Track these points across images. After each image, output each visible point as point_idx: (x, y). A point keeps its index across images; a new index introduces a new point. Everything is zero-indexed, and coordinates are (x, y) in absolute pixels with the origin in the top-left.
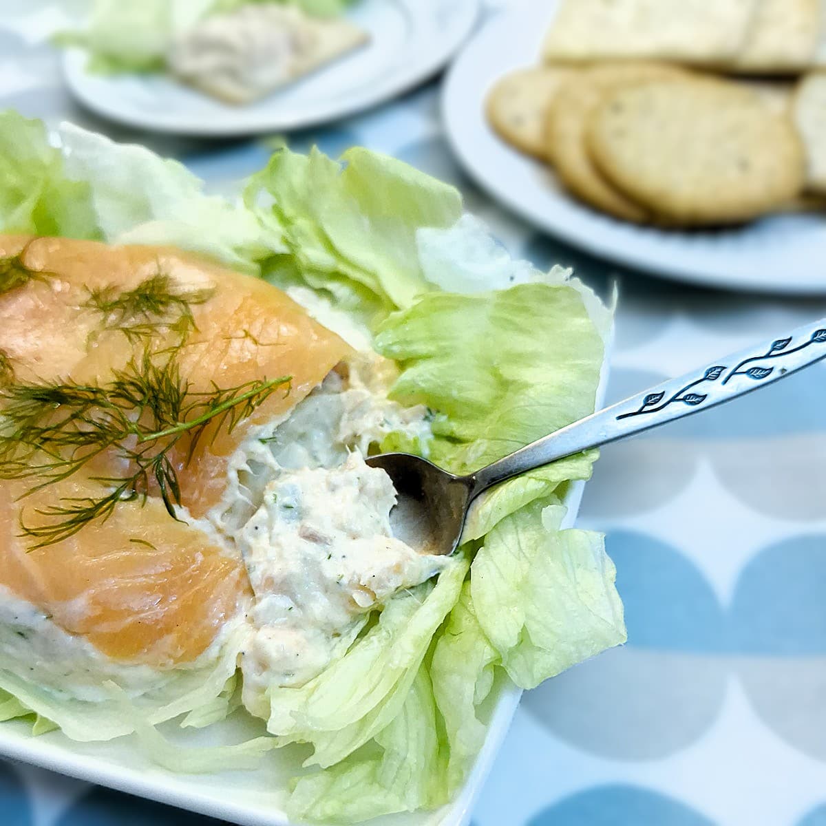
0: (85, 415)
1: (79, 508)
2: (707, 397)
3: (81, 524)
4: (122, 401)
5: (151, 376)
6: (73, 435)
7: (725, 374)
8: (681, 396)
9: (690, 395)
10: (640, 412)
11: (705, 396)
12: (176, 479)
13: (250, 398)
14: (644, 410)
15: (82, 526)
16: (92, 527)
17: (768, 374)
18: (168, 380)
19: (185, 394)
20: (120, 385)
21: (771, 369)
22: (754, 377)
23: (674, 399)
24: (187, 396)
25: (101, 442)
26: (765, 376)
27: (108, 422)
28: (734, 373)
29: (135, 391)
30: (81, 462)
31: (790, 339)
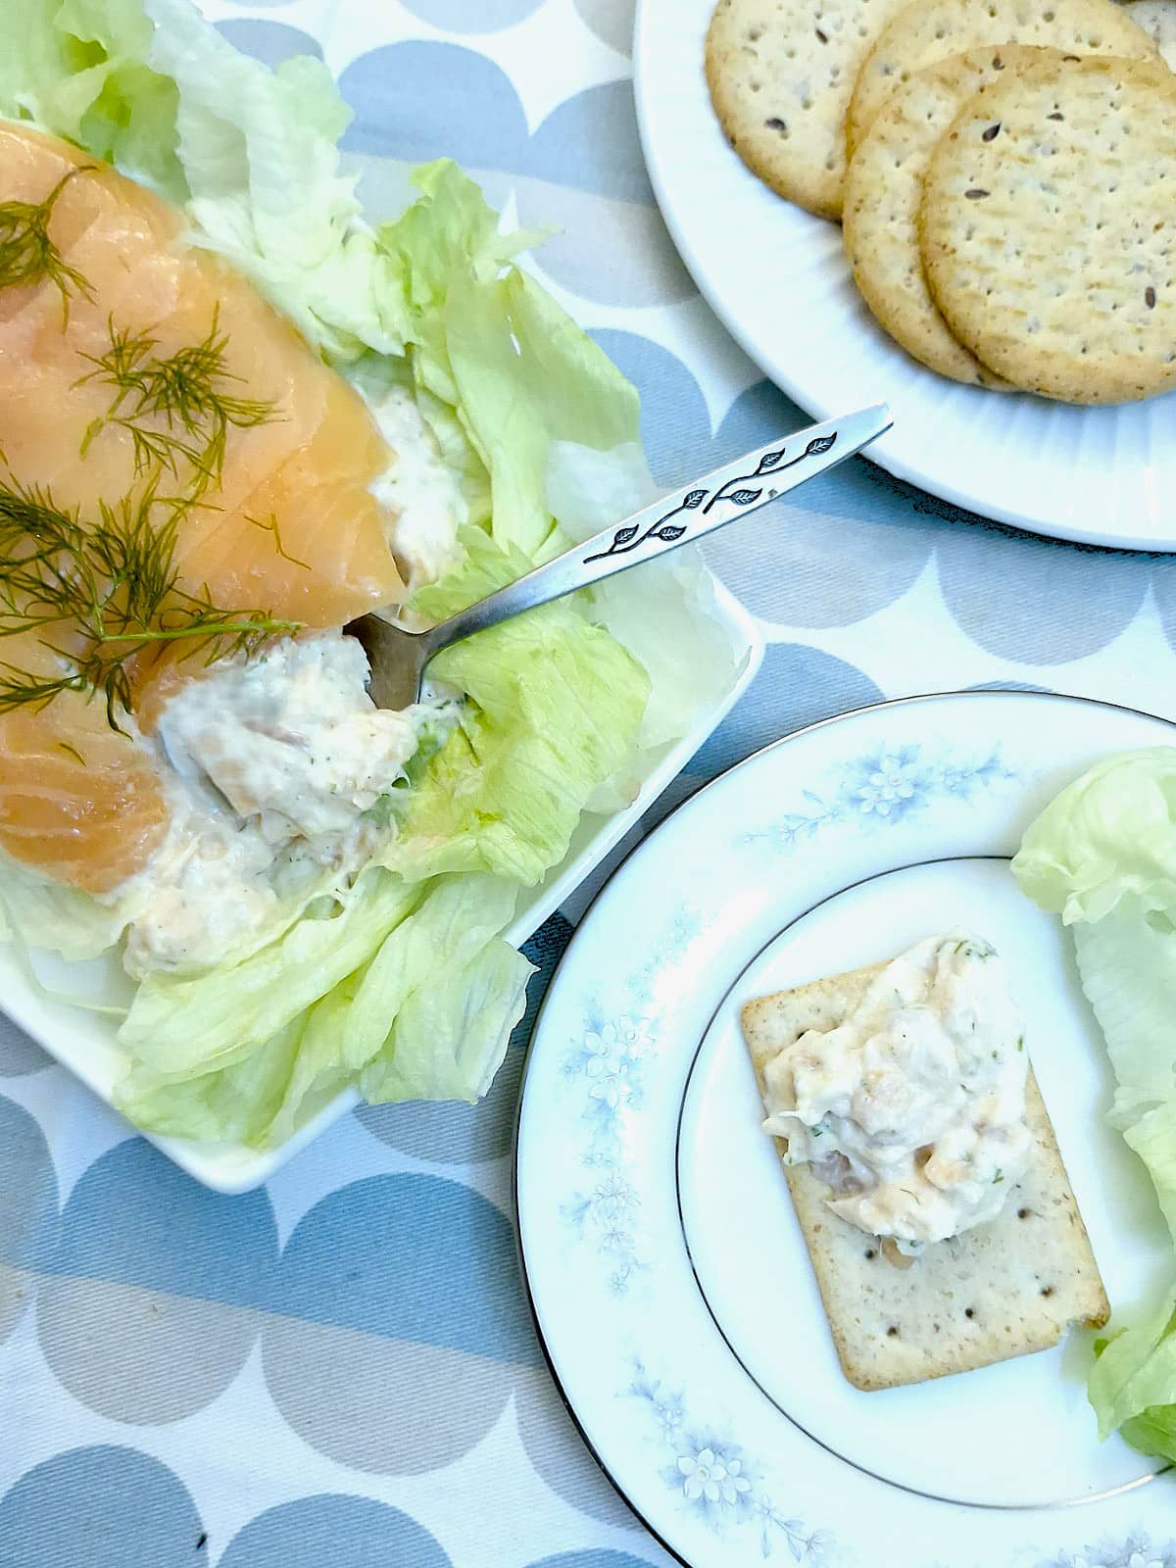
0: (52, 558)
1: (17, 682)
2: (687, 530)
3: (16, 703)
4: (98, 561)
5: (142, 539)
6: (33, 581)
7: (708, 499)
8: (657, 531)
9: (667, 528)
10: (611, 552)
11: (683, 530)
12: (128, 695)
13: (245, 633)
14: (616, 549)
15: (17, 706)
16: (25, 710)
17: (756, 498)
18: (158, 557)
19: (170, 587)
20: (103, 534)
21: (760, 492)
22: (740, 502)
23: (649, 534)
24: (170, 591)
25: (60, 605)
26: (752, 500)
27: (75, 583)
28: (717, 497)
29: (116, 551)
30: (36, 621)
31: (782, 453)
